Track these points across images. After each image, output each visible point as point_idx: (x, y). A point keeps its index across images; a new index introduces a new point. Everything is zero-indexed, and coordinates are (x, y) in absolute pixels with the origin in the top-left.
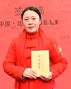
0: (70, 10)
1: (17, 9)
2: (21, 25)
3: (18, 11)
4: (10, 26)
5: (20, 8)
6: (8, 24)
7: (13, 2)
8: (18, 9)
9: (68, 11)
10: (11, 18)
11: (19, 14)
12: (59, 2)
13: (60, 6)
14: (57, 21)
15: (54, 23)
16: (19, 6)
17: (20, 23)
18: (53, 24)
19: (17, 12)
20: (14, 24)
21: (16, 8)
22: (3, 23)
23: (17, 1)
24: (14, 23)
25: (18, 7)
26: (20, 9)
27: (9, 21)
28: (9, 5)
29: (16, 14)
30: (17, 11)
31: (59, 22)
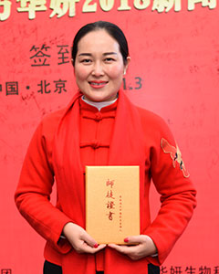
0: (174, 52)
1: (36, 49)
2: (47, 90)
3: (40, 54)
4: (17, 94)
5: (43, 48)
7: (25, 32)
8: (38, 50)
9: (169, 54)
10: (20, 72)
11: (42, 63)
13: (147, 43)
14: (141, 80)
15: (133, 86)
16: (43, 43)
17: (46, 86)
18: (131, 88)
19: (37, 59)
20: (28, 88)
21: (33, 47)
23: (36, 29)
24: (30, 85)
25: (38, 45)
26: (44, 51)
27: (15, 80)
28: (14, 39)
29: (33, 63)
30: (36, 55)
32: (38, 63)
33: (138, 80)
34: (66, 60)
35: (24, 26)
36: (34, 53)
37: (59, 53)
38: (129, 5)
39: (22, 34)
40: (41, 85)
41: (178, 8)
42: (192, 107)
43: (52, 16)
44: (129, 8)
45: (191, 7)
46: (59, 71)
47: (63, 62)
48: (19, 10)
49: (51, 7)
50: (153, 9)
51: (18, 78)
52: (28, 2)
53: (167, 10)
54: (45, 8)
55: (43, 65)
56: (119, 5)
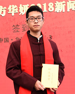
0: (63, 26)
3: (16, 28)
4: (8, 42)
6: (7, 40)
7: (11, 20)
8: (15, 27)
9: (61, 27)
10: (9, 34)
11: (16, 31)
12: (53, 19)
13: (53, 23)
14: (51, 36)
15: (49, 38)
16: (17, 24)
20: (12, 40)
21: (14, 26)
22: (2, 39)
23: (14, 19)
26: (17, 27)
28: (7, 23)
29: (14, 31)
31: (53, 37)
32: (15, 31)
33: (50, 36)
34: (25, 30)
35: (10, 18)
36: (14, 27)
37: (23, 27)
38: (47, 10)
39: (10, 21)
40: (17, 39)
41: (64, 11)
42: (70, 46)
43: (20, 15)
44: (47, 11)
45: (68, 10)
46: (22, 34)
47: (24, 31)
48: (9, 13)
49: (20, 11)
50: (55, 11)
51: (8, 36)
52: (12, 10)
53: (60, 12)
54: (17, 12)
55: (17, 32)
56: (43, 10)
